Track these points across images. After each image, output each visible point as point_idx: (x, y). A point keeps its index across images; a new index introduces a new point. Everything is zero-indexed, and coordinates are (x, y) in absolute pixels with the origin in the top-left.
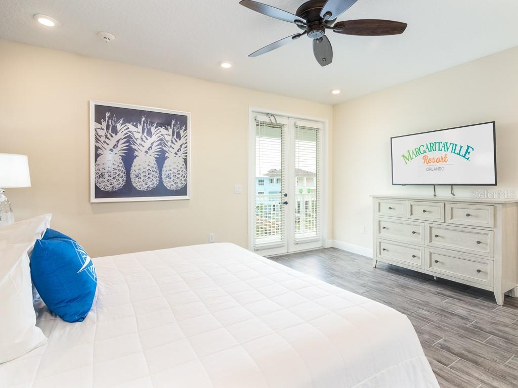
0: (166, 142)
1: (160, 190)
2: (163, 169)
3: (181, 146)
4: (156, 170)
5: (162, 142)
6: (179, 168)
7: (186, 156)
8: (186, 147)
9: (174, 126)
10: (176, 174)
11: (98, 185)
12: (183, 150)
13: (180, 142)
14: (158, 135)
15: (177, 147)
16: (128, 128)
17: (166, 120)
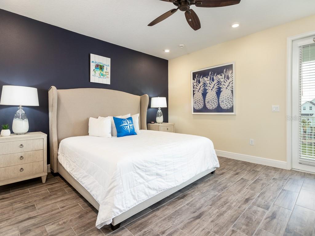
0: (221, 83)
1: (219, 109)
2: (220, 98)
3: (230, 83)
4: (216, 98)
5: (219, 83)
6: (228, 96)
7: (233, 89)
8: (233, 83)
9: (225, 72)
10: (227, 100)
11: (194, 107)
12: (230, 85)
13: (229, 81)
14: (217, 80)
15: (227, 84)
16: (204, 80)
17: (219, 71)
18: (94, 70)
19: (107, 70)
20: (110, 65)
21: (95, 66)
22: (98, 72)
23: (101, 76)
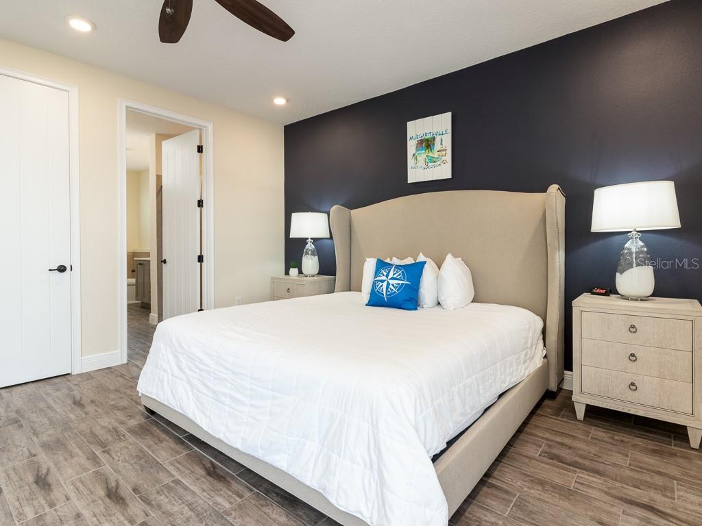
18: (414, 155)
19: (442, 144)
20: (450, 131)
21: (415, 147)
22: (423, 155)
23: (430, 164)
